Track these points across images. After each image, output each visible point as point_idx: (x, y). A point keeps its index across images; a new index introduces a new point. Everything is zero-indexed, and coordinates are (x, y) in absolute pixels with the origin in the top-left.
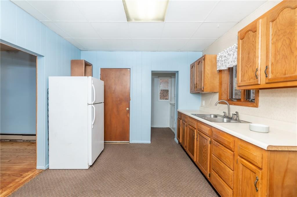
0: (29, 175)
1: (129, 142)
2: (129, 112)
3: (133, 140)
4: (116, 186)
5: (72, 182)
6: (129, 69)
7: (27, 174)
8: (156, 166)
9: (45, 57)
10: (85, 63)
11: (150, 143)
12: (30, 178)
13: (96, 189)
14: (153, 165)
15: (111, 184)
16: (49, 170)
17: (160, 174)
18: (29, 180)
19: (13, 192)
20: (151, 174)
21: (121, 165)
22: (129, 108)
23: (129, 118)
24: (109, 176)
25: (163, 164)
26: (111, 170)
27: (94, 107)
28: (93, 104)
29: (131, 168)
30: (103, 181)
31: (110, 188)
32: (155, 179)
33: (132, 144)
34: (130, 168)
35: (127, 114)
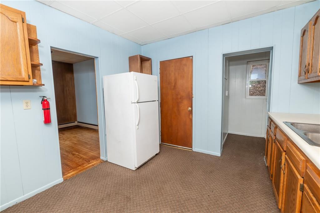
0: (93, 162)
1: (191, 149)
2: (191, 112)
3: (197, 147)
4: (147, 200)
5: (115, 180)
6: (191, 57)
7: (93, 161)
8: (210, 191)
9: (99, 58)
10: (141, 58)
11: (220, 156)
12: (93, 165)
13: (128, 196)
14: (206, 188)
15: (145, 195)
16: (107, 162)
17: (209, 206)
18: (91, 167)
19: (77, 174)
20: (196, 201)
21: (168, 176)
22: (192, 107)
23: (191, 120)
24: (148, 185)
25: (222, 192)
26: (153, 179)
27: (138, 106)
28: (138, 103)
29: (177, 184)
30: (139, 189)
31: (141, 200)
32: (198, 210)
33: (196, 152)
34: (175, 183)
35: (189, 116)
